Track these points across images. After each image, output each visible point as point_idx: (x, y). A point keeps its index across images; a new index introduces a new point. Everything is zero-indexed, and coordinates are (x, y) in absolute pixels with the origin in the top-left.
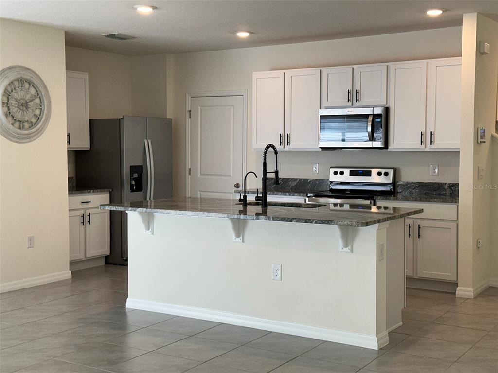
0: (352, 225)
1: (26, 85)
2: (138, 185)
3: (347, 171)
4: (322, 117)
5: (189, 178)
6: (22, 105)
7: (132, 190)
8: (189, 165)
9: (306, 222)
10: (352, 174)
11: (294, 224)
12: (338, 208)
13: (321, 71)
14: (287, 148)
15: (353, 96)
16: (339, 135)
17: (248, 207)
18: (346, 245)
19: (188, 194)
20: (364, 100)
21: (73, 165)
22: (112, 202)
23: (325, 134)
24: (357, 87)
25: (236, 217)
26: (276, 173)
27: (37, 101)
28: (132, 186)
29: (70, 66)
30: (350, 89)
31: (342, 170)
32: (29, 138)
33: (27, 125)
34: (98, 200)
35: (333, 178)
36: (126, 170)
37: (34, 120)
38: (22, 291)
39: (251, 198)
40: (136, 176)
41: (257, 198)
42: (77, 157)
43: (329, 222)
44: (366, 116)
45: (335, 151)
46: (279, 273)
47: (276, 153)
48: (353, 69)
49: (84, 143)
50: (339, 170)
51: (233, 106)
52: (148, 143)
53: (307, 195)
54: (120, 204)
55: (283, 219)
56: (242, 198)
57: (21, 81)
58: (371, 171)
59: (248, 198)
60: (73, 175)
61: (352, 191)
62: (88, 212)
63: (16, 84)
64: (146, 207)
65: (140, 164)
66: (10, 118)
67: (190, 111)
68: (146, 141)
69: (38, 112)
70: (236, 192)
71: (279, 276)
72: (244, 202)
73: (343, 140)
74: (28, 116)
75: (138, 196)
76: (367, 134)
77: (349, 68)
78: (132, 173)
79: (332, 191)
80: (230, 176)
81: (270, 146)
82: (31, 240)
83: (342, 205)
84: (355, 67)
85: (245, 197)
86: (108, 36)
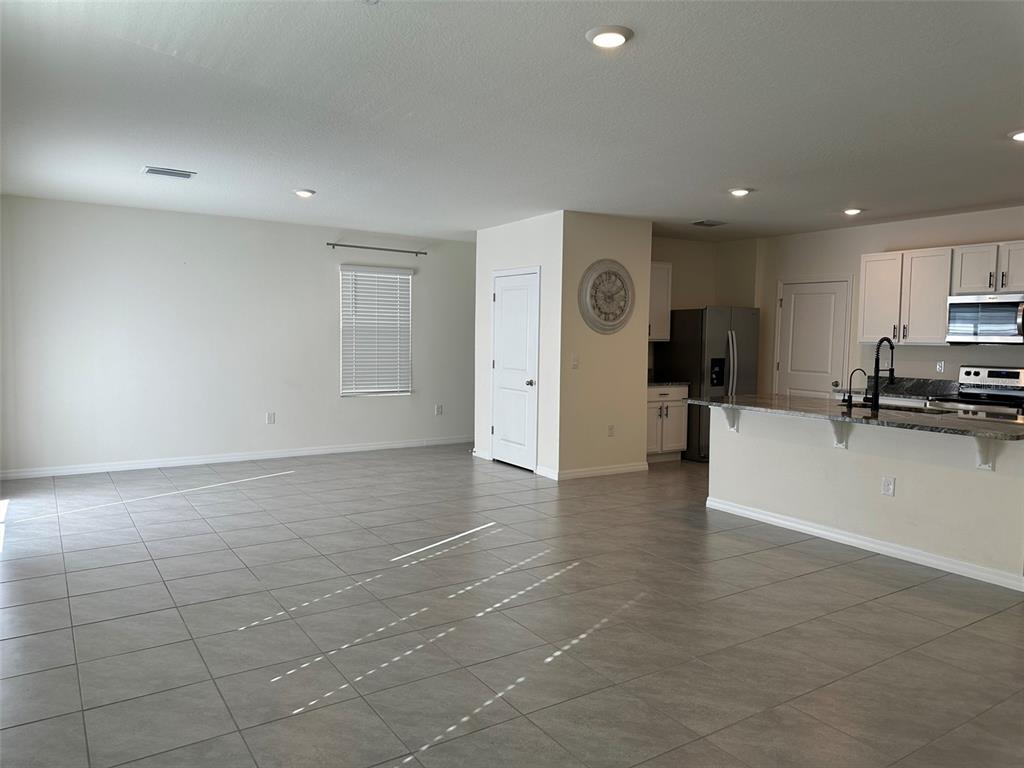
0: (996, 438)
1: (613, 278)
2: (720, 379)
3: (984, 372)
4: (952, 305)
5: (776, 374)
6: (609, 297)
7: (713, 384)
8: (777, 359)
9: (932, 431)
10: (991, 375)
11: (915, 431)
12: (970, 415)
13: (953, 250)
14: (902, 342)
15: (997, 281)
16: (969, 328)
17: (854, 409)
18: (985, 462)
19: (776, 391)
20: (1012, 285)
21: (652, 358)
22: (690, 396)
23: (956, 327)
24: (1003, 269)
25: (840, 419)
26: (892, 371)
27: (622, 293)
28: (712, 380)
29: (656, 257)
30: (993, 270)
31: (977, 370)
32: (614, 329)
33: (611, 317)
34: (676, 393)
35: (963, 379)
36: (707, 364)
37: (618, 312)
38: (601, 478)
39: (858, 399)
40: (717, 369)
41: (866, 399)
42: (657, 349)
43: (963, 432)
44: (1016, 305)
45: (968, 347)
46: (891, 487)
47: (892, 347)
48: (998, 247)
49: (664, 335)
50: (973, 370)
51: (835, 293)
52: (732, 335)
53: (928, 399)
54: (699, 397)
55: (901, 426)
56: (846, 398)
57: (609, 274)
58: (1019, 373)
59: (854, 399)
60: (651, 367)
61: (989, 396)
62: (665, 405)
63: (604, 276)
64: (728, 403)
65: (722, 357)
66: (597, 310)
67: (781, 300)
68: (729, 332)
69: (622, 304)
70: (834, 391)
71: (891, 491)
72: (849, 403)
73: (975, 334)
74: (613, 308)
75: (719, 390)
76: (1014, 327)
77: (993, 247)
78: (713, 367)
79: (961, 394)
80: (827, 372)
81: (886, 339)
82: (611, 428)
83: (975, 413)
84: (1001, 244)
85: (850, 397)
86: (695, 224)
